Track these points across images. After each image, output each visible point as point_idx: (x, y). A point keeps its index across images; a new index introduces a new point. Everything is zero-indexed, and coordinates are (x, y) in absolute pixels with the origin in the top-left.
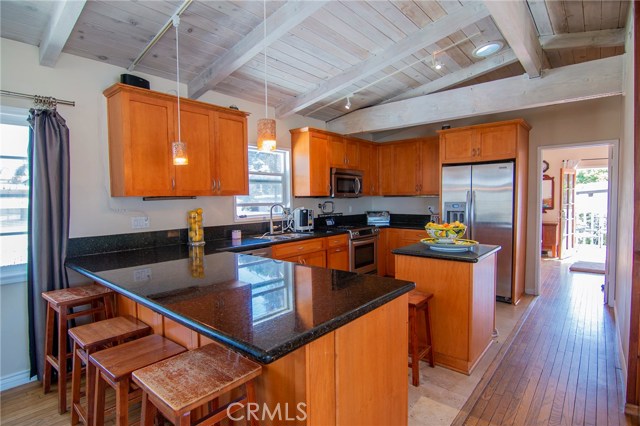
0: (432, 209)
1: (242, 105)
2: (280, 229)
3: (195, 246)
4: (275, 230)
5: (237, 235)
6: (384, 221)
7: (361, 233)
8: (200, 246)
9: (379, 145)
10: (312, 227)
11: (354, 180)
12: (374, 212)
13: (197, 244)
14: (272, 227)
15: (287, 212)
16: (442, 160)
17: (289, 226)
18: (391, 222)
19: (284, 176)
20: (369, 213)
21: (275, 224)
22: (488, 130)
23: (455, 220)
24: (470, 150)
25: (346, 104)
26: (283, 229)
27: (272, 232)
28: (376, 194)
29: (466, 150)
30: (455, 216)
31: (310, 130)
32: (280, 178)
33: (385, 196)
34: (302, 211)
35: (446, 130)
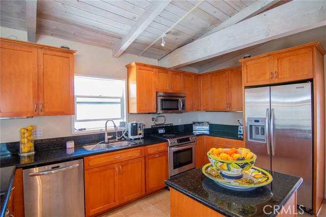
0: (241, 122)
1: (71, 45)
2: (114, 138)
3: (24, 157)
4: (109, 139)
5: (70, 145)
6: (205, 129)
7: (180, 141)
8: (29, 157)
9: (200, 75)
10: (141, 136)
11: (178, 100)
12: (199, 123)
13: (26, 155)
14: (107, 137)
15: (123, 124)
16: (244, 84)
17: (124, 135)
18: (210, 130)
19: (122, 99)
20: (194, 123)
21: (109, 134)
22: (284, 55)
23: (257, 133)
24: (268, 74)
25: (161, 42)
26: (117, 138)
27: (106, 141)
28: (198, 110)
29: (264, 74)
30: (257, 129)
31: (137, 64)
32: (119, 100)
33: (206, 111)
34: (132, 124)
35: (247, 59)
